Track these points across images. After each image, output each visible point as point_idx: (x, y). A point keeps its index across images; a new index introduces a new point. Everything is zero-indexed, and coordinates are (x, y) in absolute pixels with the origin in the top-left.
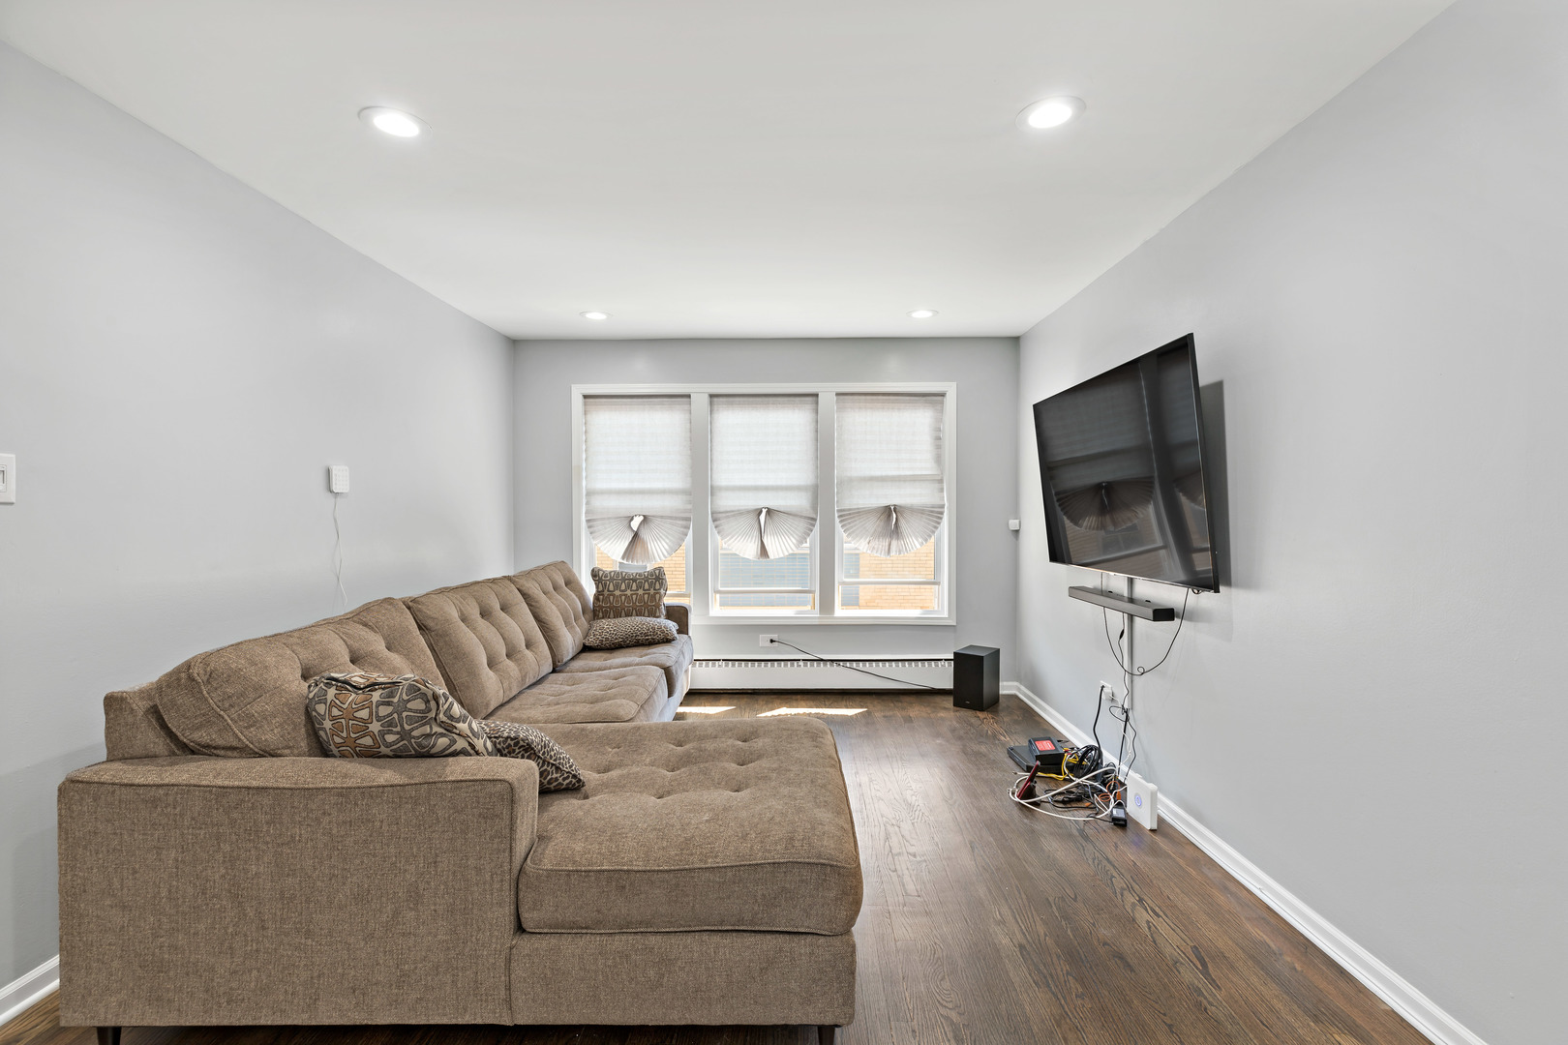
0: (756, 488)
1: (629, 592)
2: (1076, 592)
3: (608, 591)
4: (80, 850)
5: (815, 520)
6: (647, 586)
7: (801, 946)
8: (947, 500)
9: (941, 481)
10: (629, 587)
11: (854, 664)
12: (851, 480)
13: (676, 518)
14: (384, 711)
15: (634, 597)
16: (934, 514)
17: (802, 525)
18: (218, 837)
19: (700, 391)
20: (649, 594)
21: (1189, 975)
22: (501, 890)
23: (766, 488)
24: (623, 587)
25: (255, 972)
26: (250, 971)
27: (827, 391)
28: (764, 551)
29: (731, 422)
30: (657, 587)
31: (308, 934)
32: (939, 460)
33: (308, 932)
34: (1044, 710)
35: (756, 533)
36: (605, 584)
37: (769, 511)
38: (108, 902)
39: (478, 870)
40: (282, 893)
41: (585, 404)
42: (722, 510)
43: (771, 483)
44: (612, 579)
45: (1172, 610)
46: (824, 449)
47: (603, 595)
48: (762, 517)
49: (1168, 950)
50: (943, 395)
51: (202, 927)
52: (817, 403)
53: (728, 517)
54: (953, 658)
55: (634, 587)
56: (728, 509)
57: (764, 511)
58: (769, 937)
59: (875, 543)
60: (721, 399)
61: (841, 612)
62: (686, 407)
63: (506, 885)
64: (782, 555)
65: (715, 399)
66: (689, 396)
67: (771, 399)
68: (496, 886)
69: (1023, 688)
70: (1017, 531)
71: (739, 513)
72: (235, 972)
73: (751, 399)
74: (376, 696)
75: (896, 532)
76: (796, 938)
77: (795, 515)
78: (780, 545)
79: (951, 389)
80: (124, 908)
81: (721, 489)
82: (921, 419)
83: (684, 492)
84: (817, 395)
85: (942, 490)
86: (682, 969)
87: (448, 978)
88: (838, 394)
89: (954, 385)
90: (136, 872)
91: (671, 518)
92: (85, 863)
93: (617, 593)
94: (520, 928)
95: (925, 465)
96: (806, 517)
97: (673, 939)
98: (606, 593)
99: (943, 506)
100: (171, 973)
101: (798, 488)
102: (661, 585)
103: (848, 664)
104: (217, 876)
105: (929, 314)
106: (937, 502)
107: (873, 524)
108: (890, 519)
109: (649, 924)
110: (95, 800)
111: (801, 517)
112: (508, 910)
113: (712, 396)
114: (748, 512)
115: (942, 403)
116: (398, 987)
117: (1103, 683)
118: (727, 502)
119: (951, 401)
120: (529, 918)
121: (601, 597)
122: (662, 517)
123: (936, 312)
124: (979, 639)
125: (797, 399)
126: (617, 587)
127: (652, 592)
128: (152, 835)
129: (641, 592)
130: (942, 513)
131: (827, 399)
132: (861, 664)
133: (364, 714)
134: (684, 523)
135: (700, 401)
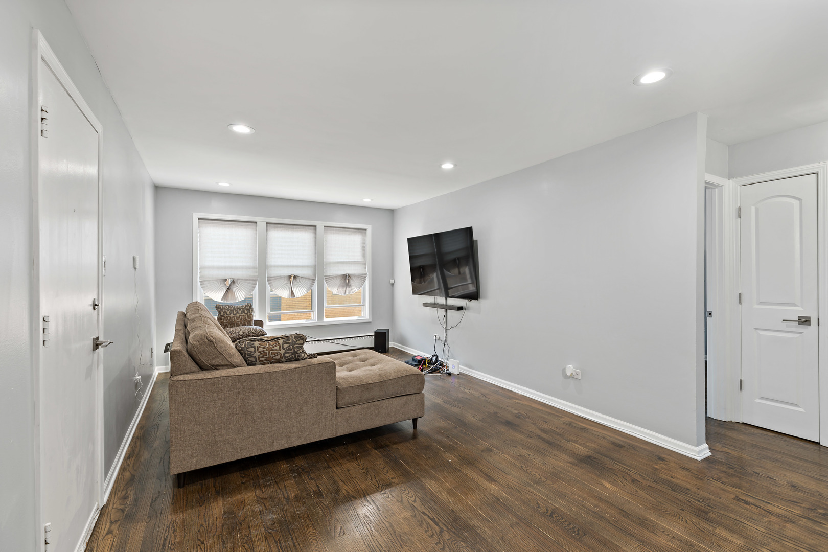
0: (288, 266)
1: (238, 315)
2: (425, 305)
3: (227, 315)
4: (181, 406)
5: (315, 280)
6: (246, 312)
7: (413, 397)
8: (368, 271)
9: (365, 264)
10: (237, 312)
11: (333, 341)
12: (330, 263)
13: (250, 280)
14: (285, 346)
15: (241, 317)
16: (363, 277)
17: (309, 282)
18: (239, 393)
19: (262, 221)
20: (247, 315)
21: (483, 398)
22: (333, 396)
23: (293, 266)
24: (235, 312)
25: (251, 438)
26: (249, 438)
27: (320, 225)
28: (292, 294)
29: (276, 235)
30: (251, 312)
31: (271, 421)
32: (364, 256)
33: (270, 420)
34: (408, 350)
35: (289, 286)
36: (225, 312)
37: (295, 277)
38: (193, 423)
39: (326, 390)
40: (262, 408)
41: (199, 223)
42: (272, 276)
43: (295, 264)
44: (228, 309)
45: (462, 307)
46: (319, 251)
47: (224, 317)
48: (292, 279)
49: (476, 395)
50: (366, 230)
51: (231, 426)
52: (315, 230)
53: (275, 279)
54: (374, 334)
55: (240, 312)
56: (276, 275)
57: (293, 276)
58: (404, 397)
59: (340, 290)
60: (272, 225)
61: (326, 320)
62: (254, 228)
63: (334, 393)
64: (300, 296)
65: (269, 225)
66: (256, 223)
67: (295, 227)
68: (332, 394)
69: (396, 344)
70: (393, 284)
71: (280, 278)
72: (244, 439)
73: (286, 226)
74: (281, 342)
75: (348, 285)
76: (411, 395)
77: (306, 278)
78: (299, 292)
79: (369, 228)
80: (200, 424)
81: (271, 266)
82: (357, 239)
83: (254, 268)
84: (315, 226)
85: (365, 268)
86: (384, 409)
87: (317, 426)
88: (325, 227)
89: (370, 226)
90: (205, 411)
91: (246, 280)
92: (183, 411)
93: (232, 315)
94: (337, 408)
95: (358, 257)
96: (311, 279)
97: (381, 402)
98: (226, 316)
99: (366, 274)
100: (219, 445)
101: (308, 267)
102: (252, 310)
103: (330, 341)
104: (238, 407)
105: (370, 200)
106: (363, 272)
107: (338, 281)
108: (346, 279)
109: (373, 399)
110: (188, 386)
111: (309, 279)
112: (334, 402)
113: (267, 223)
114: (285, 277)
115: (365, 233)
116: (301, 433)
117: (435, 334)
118: (274, 272)
119: (369, 232)
120: (341, 403)
121: (223, 318)
122: (242, 279)
123: (372, 200)
124: (382, 327)
125: (307, 227)
126: (231, 312)
127: (249, 314)
128: (212, 396)
129: (244, 314)
130: (366, 277)
131: (320, 228)
132: (335, 340)
133: (277, 348)
134: (254, 282)
135: (262, 225)
